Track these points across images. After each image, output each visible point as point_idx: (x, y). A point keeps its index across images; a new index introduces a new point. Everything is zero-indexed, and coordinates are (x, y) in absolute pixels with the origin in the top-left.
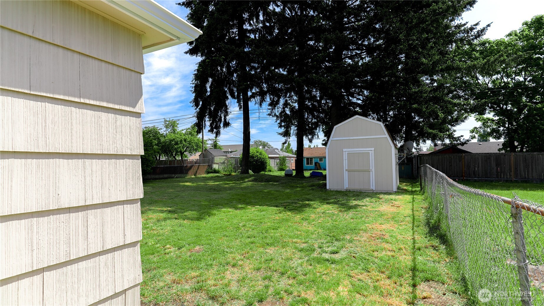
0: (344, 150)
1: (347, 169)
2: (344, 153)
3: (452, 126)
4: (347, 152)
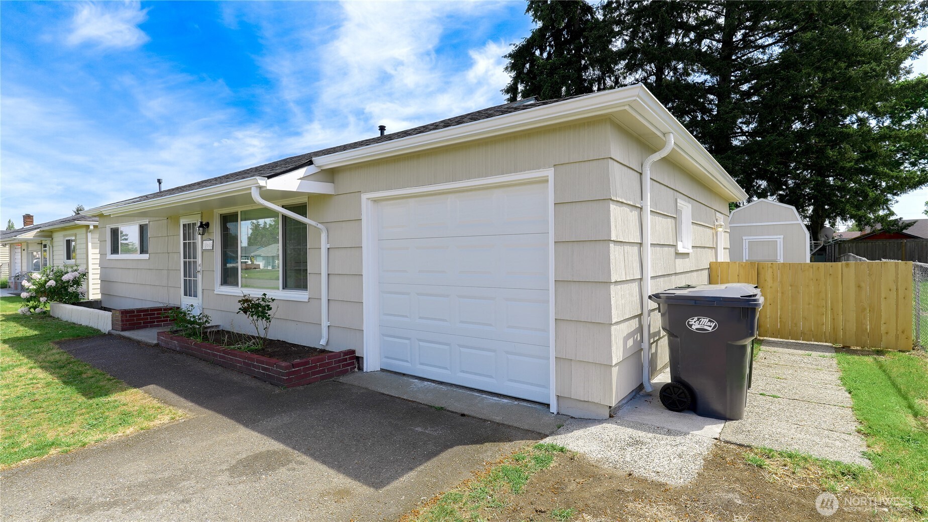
0: (744, 238)
1: (747, 259)
2: (744, 241)
4: (747, 241)
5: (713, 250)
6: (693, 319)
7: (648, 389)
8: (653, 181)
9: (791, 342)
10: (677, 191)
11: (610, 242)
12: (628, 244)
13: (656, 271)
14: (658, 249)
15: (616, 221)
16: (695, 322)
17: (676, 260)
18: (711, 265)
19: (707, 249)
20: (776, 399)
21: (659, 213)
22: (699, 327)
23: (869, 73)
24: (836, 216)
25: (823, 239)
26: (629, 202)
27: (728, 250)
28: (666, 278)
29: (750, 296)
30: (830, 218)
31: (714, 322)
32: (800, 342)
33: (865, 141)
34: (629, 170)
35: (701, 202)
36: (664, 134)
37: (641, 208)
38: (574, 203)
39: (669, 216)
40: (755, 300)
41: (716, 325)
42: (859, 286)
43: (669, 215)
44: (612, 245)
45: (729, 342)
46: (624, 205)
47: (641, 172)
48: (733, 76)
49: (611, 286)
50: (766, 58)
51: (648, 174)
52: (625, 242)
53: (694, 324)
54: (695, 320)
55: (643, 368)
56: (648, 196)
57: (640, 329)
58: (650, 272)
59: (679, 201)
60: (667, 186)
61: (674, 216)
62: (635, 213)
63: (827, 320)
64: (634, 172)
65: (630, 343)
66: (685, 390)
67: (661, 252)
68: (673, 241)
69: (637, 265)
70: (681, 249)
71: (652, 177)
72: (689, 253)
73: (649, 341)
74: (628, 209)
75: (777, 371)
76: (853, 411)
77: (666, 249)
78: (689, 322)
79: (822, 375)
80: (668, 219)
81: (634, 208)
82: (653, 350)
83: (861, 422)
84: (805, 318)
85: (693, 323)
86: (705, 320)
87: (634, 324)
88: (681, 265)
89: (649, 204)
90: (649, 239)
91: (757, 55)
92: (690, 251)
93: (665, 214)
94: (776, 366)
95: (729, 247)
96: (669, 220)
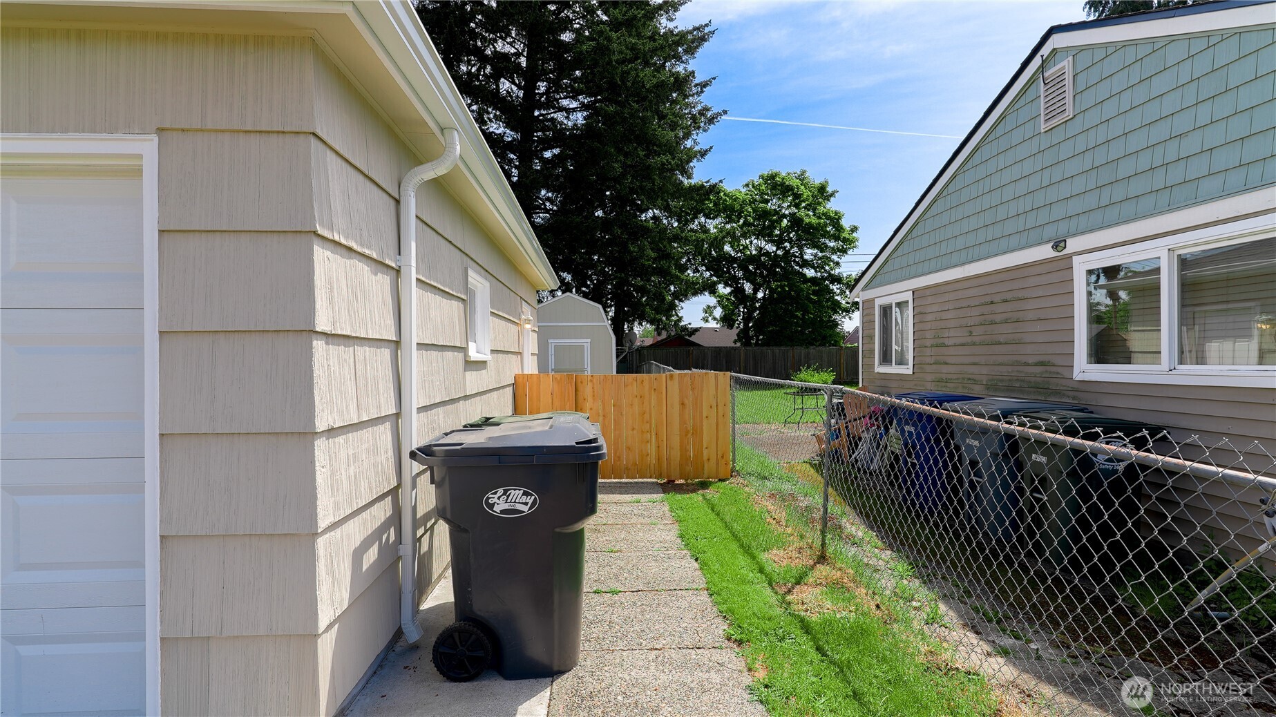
0: (550, 341)
1: (553, 368)
2: (550, 345)
3: (681, 300)
4: (553, 345)
5: (519, 356)
6: (495, 493)
7: (412, 635)
8: (425, 227)
9: (613, 483)
10: (467, 255)
11: (314, 336)
12: (367, 342)
13: (430, 396)
14: (434, 354)
15: (332, 290)
16: (499, 498)
17: (467, 373)
18: (517, 378)
19: (511, 355)
20: (616, 597)
21: (435, 287)
22: (506, 506)
23: (665, 165)
24: (634, 320)
25: (628, 345)
26: (367, 251)
27: (536, 357)
28: (449, 407)
29: (590, 442)
30: (629, 322)
31: (532, 495)
32: (623, 480)
33: (661, 239)
34: (368, 183)
35: (503, 281)
36: (442, 130)
37: (398, 271)
38: (218, 234)
39: (453, 295)
40: (598, 448)
41: (535, 499)
42: (683, 404)
43: (454, 293)
44: (318, 345)
45: (557, 530)
46: (353, 255)
47: (397, 197)
48: (536, 136)
49: (316, 442)
50: (570, 124)
51: (411, 205)
52: (357, 337)
53: (497, 501)
54: (498, 494)
55: (402, 595)
56: (412, 247)
57: (396, 519)
58: (416, 397)
59: (470, 272)
60: (450, 242)
61: (463, 297)
62: (384, 280)
63: (651, 449)
64: (380, 192)
65: (372, 555)
66: (482, 635)
67: (440, 360)
68: (461, 341)
69: (387, 387)
70: (474, 355)
71: (419, 215)
72: (486, 361)
73: (414, 533)
74: (366, 268)
75: (607, 538)
76: (711, 595)
77: (449, 354)
78: (488, 498)
79: (659, 533)
80: (453, 302)
81: (380, 267)
82: (425, 547)
83: (725, 617)
84: (628, 448)
85: (495, 500)
86: (516, 493)
87: (383, 511)
88: (474, 381)
89: (413, 263)
90: (415, 333)
91: (560, 116)
92: (487, 357)
93: (447, 290)
94: (604, 527)
95: (537, 353)
96: (455, 303)
